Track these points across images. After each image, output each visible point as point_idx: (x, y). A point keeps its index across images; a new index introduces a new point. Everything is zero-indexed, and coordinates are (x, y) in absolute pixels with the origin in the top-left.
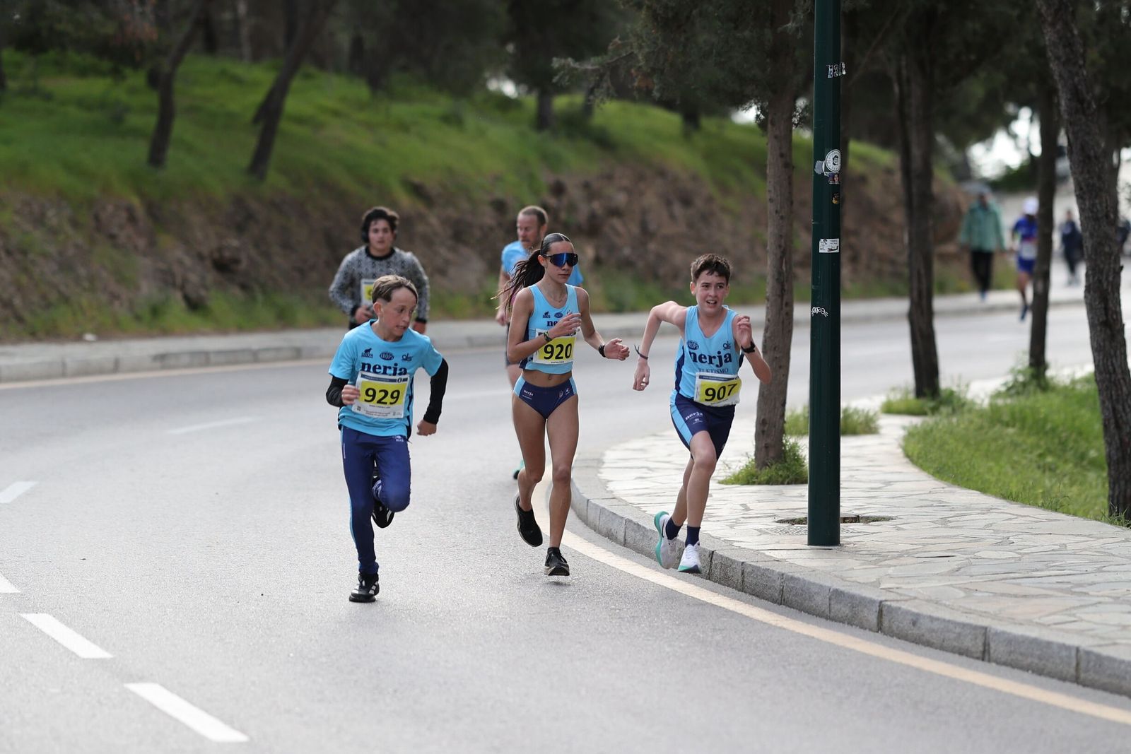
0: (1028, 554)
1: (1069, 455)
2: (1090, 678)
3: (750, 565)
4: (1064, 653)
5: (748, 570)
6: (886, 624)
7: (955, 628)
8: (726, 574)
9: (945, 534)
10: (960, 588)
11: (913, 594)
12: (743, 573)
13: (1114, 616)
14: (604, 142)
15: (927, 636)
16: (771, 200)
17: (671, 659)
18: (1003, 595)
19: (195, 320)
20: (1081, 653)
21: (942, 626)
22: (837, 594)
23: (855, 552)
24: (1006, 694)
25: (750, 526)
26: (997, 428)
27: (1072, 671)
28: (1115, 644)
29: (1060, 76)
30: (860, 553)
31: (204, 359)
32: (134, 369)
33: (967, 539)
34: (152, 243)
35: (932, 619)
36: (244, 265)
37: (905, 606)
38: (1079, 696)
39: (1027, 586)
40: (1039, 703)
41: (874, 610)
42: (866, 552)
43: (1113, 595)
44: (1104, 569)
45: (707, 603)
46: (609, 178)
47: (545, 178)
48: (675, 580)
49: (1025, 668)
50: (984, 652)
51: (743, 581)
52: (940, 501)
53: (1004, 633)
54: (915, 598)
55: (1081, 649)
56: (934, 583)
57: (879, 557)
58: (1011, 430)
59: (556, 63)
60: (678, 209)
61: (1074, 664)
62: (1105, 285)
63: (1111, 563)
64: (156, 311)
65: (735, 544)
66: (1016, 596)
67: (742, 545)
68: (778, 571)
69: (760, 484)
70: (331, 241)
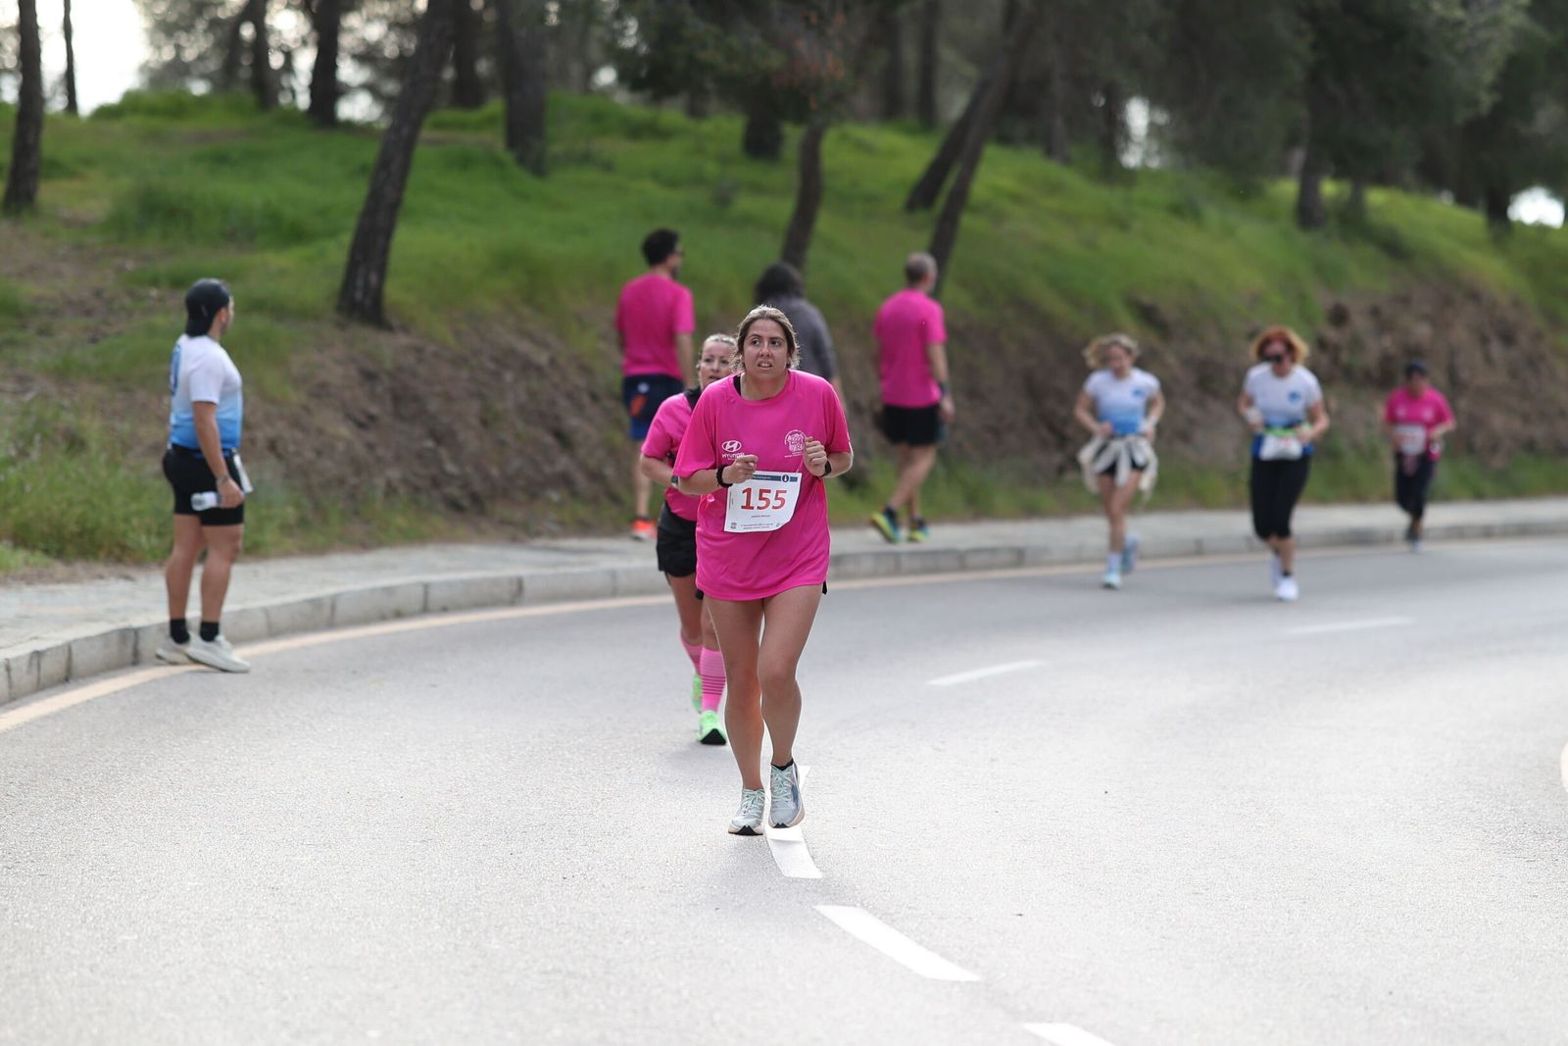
14: (1394, 248)
19: (853, 501)
46: (1405, 300)
47: (1321, 300)
60: (1497, 349)
70: (1034, 391)
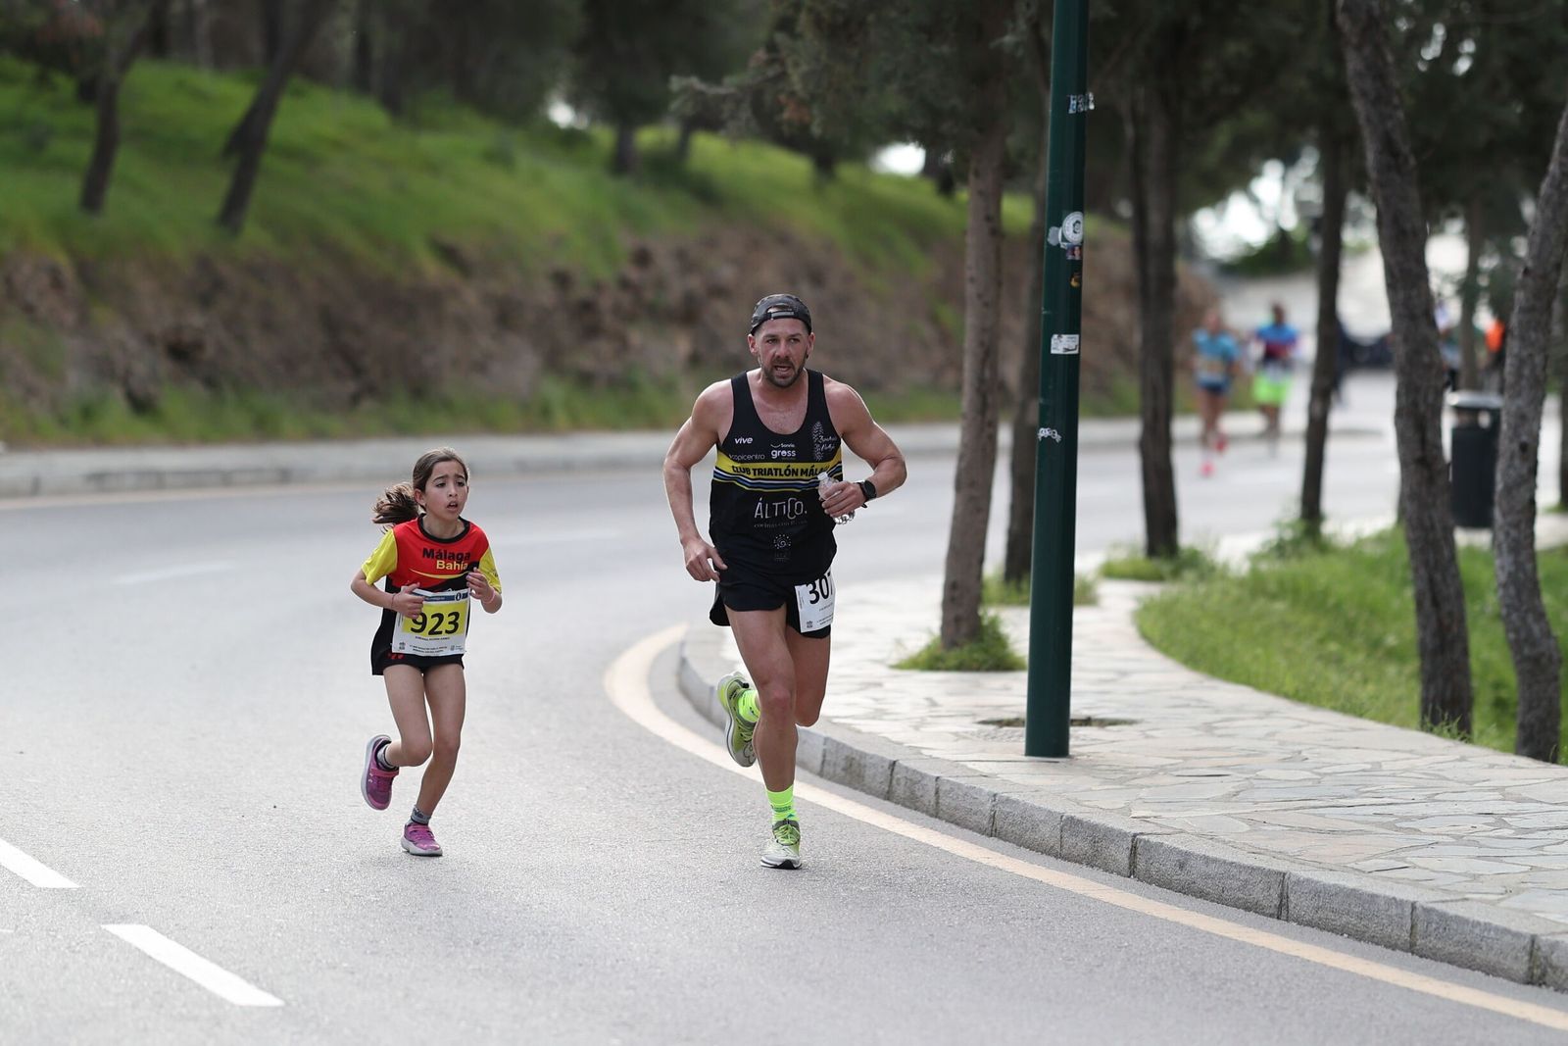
0: (1326, 774)
1: (1359, 641)
2: (1431, 945)
3: (948, 781)
4: (1394, 911)
5: (944, 788)
6: (1141, 865)
7: (1240, 872)
8: (913, 793)
9: (1211, 745)
10: (1243, 820)
11: (1178, 826)
12: (937, 793)
13: (1457, 862)
14: (706, 193)
15: (1200, 883)
16: (972, 280)
17: (850, 907)
18: (1302, 829)
19: (141, 426)
20: (1419, 911)
21: (1221, 870)
22: (1071, 824)
23: (1091, 767)
24: (1316, 964)
25: (941, 728)
26: (1261, 603)
27: (1405, 936)
28: (1466, 899)
29: (1368, 120)
30: (1098, 767)
31: (157, 480)
32: (62, 491)
33: (1243, 753)
34: (84, 320)
35: (1207, 860)
36: (210, 351)
37: (1168, 842)
38: (1417, 970)
39: (1334, 818)
40: (1363, 978)
41: (1125, 847)
42: (1107, 768)
43: (1453, 833)
44: (1436, 797)
45: (890, 832)
46: (711, 243)
47: (625, 242)
48: (841, 800)
49: (1339, 931)
50: (1280, 907)
51: (937, 803)
52: (1199, 700)
53: (1308, 880)
54: (1182, 832)
55: (1417, 905)
56: (1207, 812)
57: (1122, 775)
58: (1279, 606)
59: (676, 83)
60: (806, 290)
61: (1409, 926)
62: (1422, 408)
63: (1445, 790)
64: (88, 413)
65: (923, 751)
66: (1320, 832)
67: (935, 754)
68: (987, 790)
69: (948, 669)
70: (330, 323)
